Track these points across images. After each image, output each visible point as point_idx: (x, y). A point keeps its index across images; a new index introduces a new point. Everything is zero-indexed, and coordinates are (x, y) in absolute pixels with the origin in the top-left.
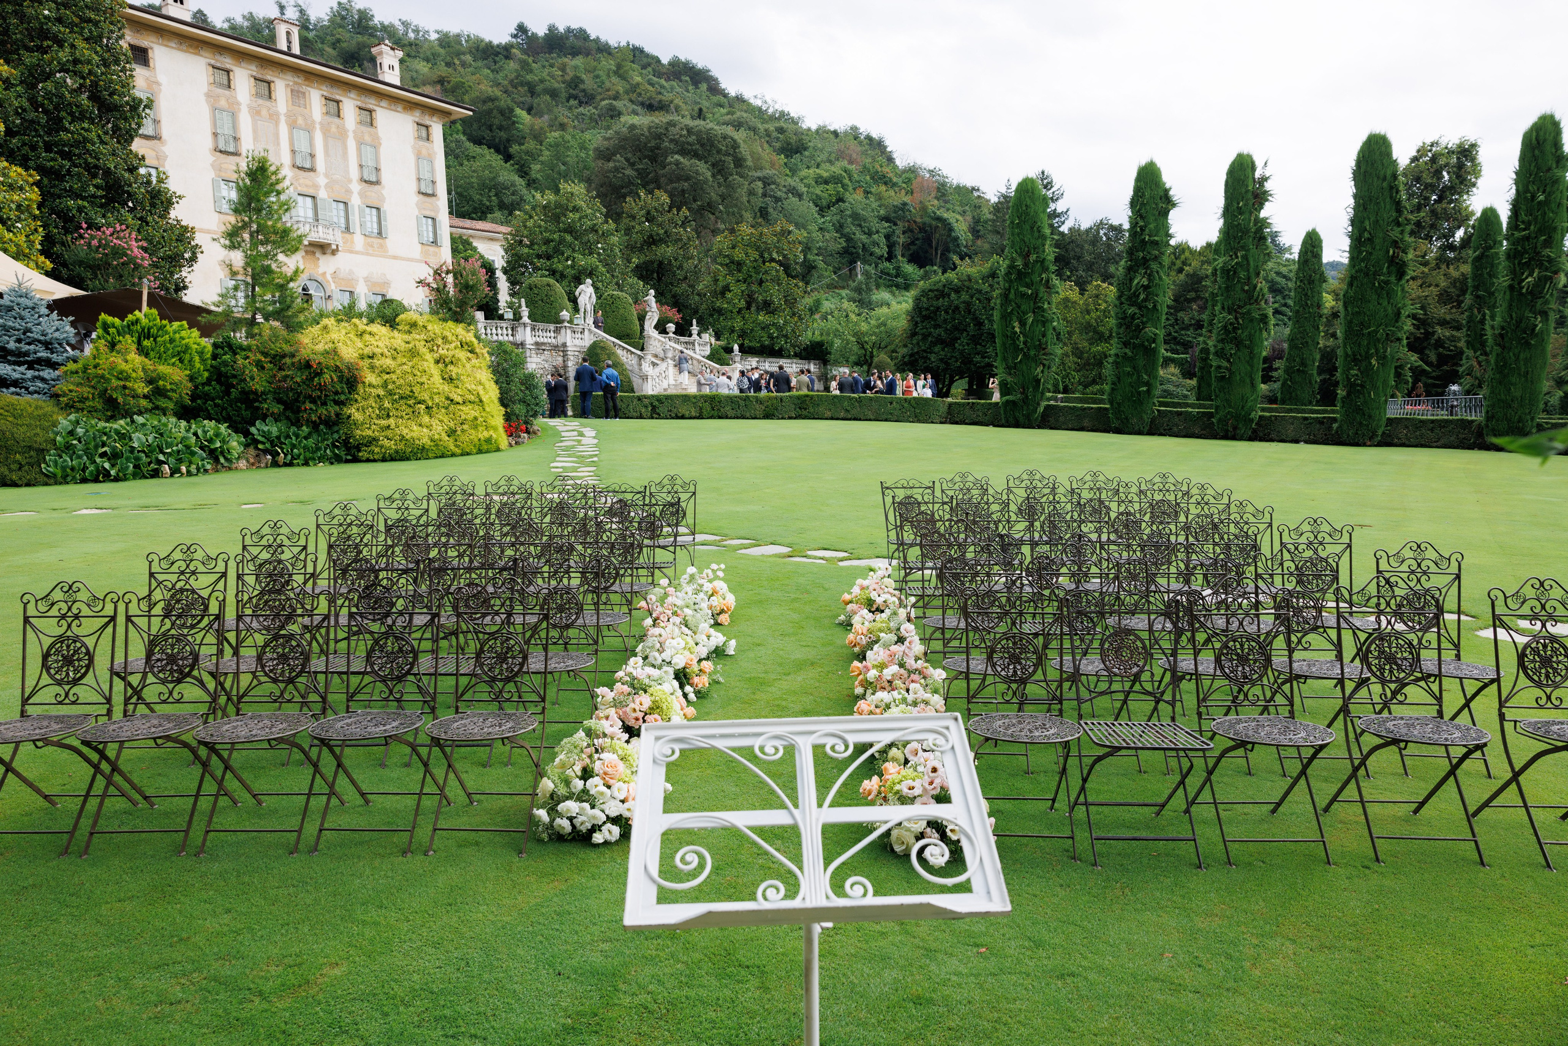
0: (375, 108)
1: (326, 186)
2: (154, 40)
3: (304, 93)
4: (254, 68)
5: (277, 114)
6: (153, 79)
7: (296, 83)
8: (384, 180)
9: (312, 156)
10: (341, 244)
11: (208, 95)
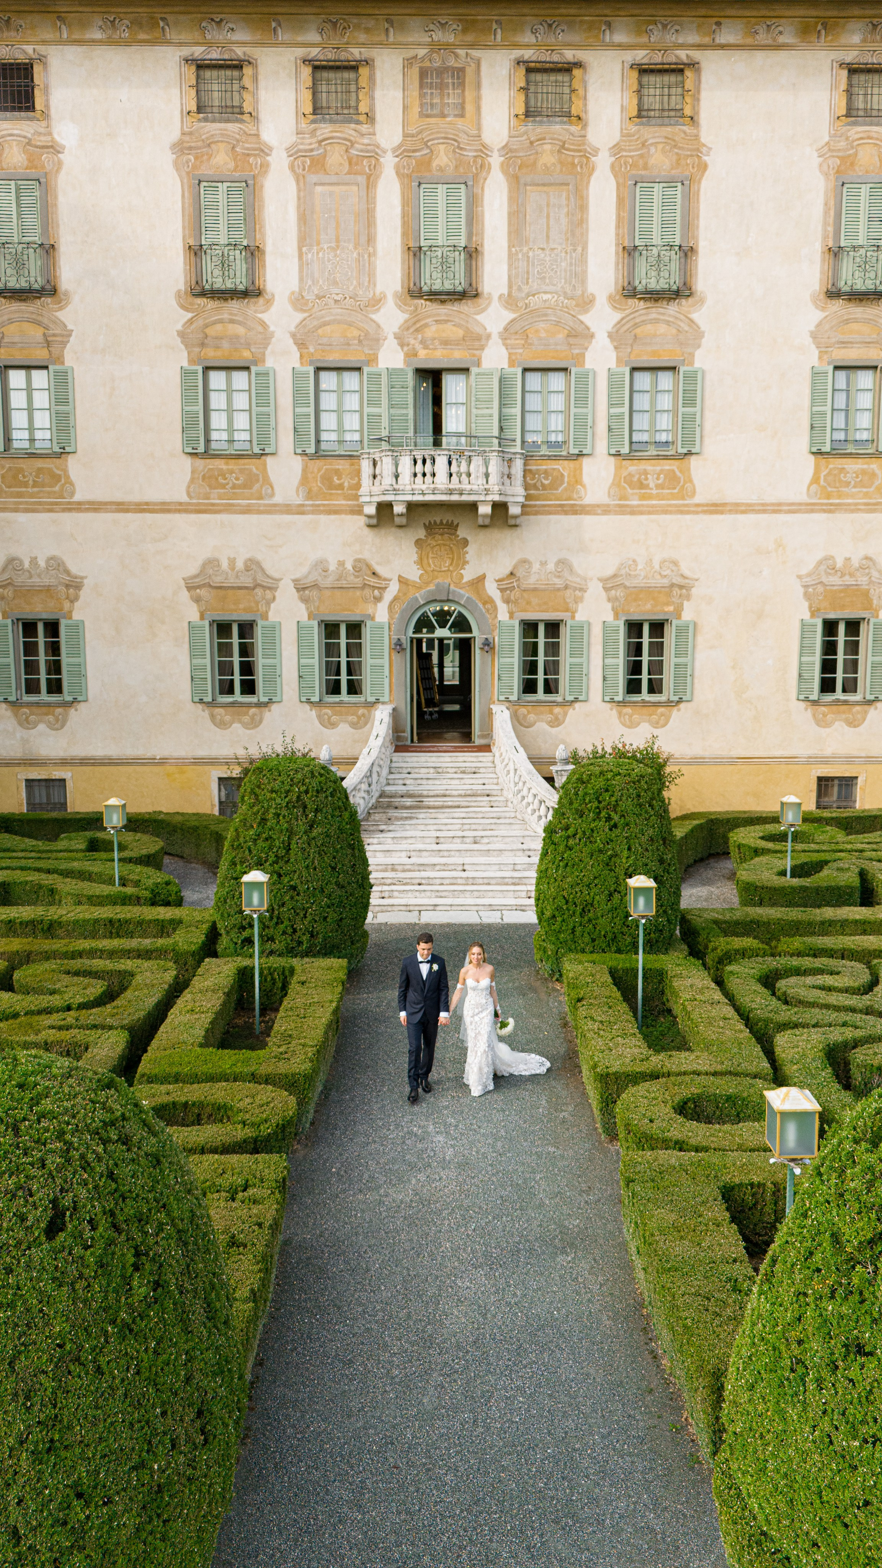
0: (696, 55)
1: (507, 332)
2: (48, 36)
3: (459, 73)
4: (314, 37)
5: (373, 155)
6: (43, 140)
7: (436, 47)
8: (701, 284)
9: (472, 254)
10: (516, 495)
11: (180, 148)
